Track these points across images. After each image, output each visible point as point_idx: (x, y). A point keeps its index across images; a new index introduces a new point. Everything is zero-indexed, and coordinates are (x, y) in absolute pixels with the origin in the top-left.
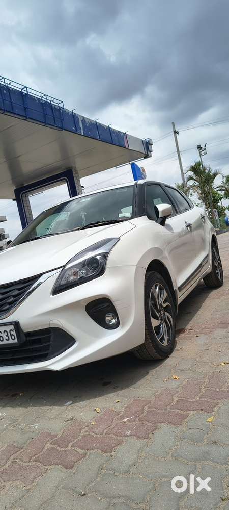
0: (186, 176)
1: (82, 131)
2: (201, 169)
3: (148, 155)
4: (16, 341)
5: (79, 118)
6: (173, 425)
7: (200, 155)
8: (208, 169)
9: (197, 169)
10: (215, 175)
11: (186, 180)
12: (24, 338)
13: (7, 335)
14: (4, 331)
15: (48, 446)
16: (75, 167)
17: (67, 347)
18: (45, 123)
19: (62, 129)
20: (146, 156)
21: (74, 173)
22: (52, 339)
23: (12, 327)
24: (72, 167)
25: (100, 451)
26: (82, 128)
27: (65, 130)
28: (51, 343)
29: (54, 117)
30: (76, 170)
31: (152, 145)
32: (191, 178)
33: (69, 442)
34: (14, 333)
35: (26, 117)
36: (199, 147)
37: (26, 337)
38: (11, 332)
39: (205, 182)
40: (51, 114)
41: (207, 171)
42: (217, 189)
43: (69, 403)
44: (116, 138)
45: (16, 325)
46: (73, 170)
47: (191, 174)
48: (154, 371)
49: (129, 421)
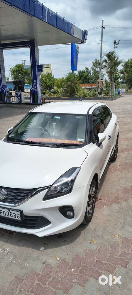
0: (103, 59)
1: (46, 19)
2: (113, 56)
3: (84, 42)
4: (20, 219)
5: (46, 9)
6: (95, 279)
7: (114, 47)
8: (117, 57)
9: (111, 56)
10: (120, 63)
11: (102, 61)
12: (24, 218)
13: (15, 215)
14: (14, 213)
15: (36, 282)
16: (37, 39)
17: (46, 225)
18: (24, 11)
19: (34, 16)
20: (83, 42)
21: (35, 43)
22: (38, 220)
23: (19, 213)
24: (35, 39)
25: (62, 292)
26: (47, 18)
27: (36, 17)
28: (38, 222)
29: (30, 7)
30: (37, 42)
31: (88, 35)
32: (105, 61)
33: (46, 281)
34: (19, 216)
35: (12, 4)
36: (115, 42)
37: (25, 218)
38: (18, 215)
39: (113, 66)
40: (28, 5)
41: (116, 59)
42: (119, 72)
43: (42, 249)
44: (67, 27)
45: (21, 212)
46: (35, 41)
47: (106, 58)
48: (83, 231)
49: (74, 271)
